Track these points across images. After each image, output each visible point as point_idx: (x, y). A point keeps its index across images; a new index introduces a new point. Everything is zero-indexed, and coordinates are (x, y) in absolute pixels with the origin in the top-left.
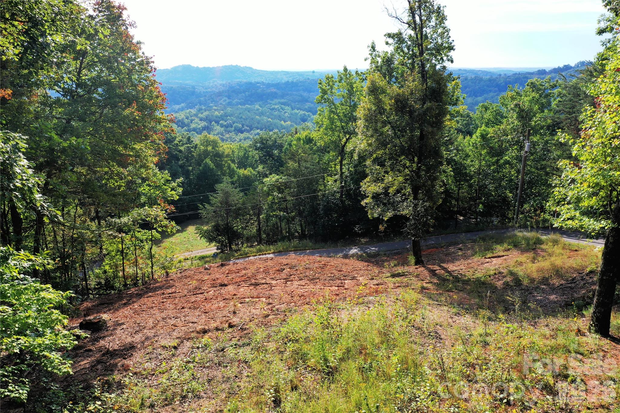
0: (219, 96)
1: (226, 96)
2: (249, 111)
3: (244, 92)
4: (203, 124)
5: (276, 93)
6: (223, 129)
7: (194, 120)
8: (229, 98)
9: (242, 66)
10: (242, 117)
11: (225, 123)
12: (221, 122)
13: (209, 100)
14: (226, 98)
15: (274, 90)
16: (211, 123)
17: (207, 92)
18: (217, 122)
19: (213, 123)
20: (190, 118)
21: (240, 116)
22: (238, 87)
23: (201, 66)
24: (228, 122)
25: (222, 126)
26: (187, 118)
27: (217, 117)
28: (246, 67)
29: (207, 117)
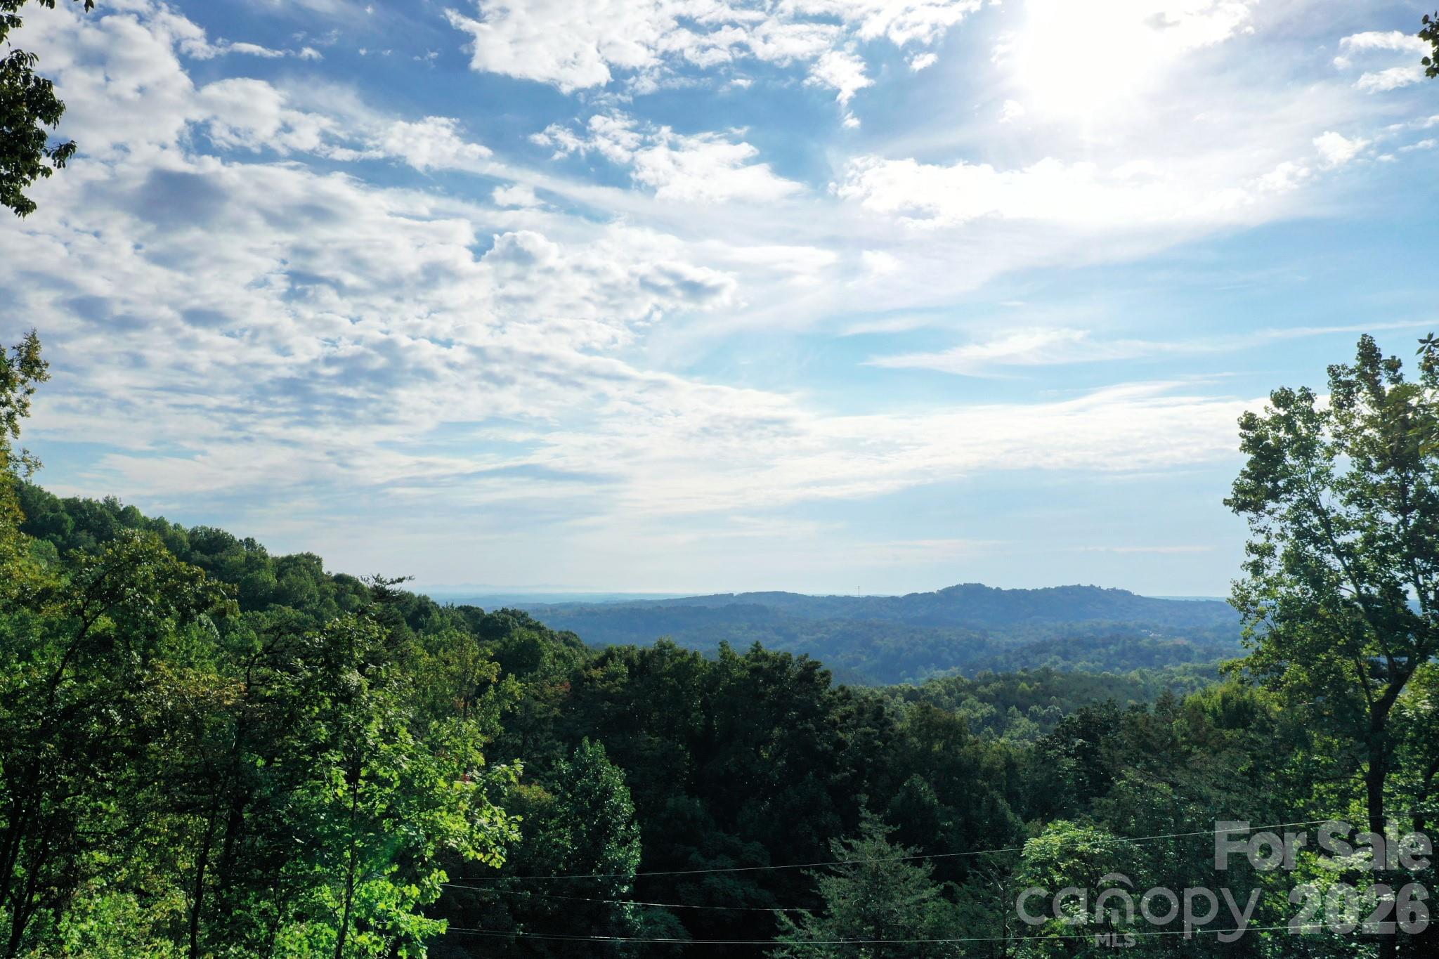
0: (1041, 652)
1: (1058, 654)
2: (1110, 687)
3: (1105, 644)
4: (986, 710)
5: (1188, 650)
6: (1035, 725)
7: (965, 698)
8: (1065, 658)
9: (1104, 588)
10: (1089, 700)
11: (1044, 712)
12: (1032, 708)
13: (1016, 660)
14: (1058, 658)
15: (1182, 641)
16: (1007, 709)
17: (1014, 644)
18: (1024, 709)
19: (1014, 708)
20: (956, 694)
21: (1085, 696)
22: (1091, 634)
23: (1006, 587)
24: (1051, 709)
25: (1034, 717)
26: (950, 693)
27: (1023, 694)
28: (1114, 590)
29: (997, 695)
